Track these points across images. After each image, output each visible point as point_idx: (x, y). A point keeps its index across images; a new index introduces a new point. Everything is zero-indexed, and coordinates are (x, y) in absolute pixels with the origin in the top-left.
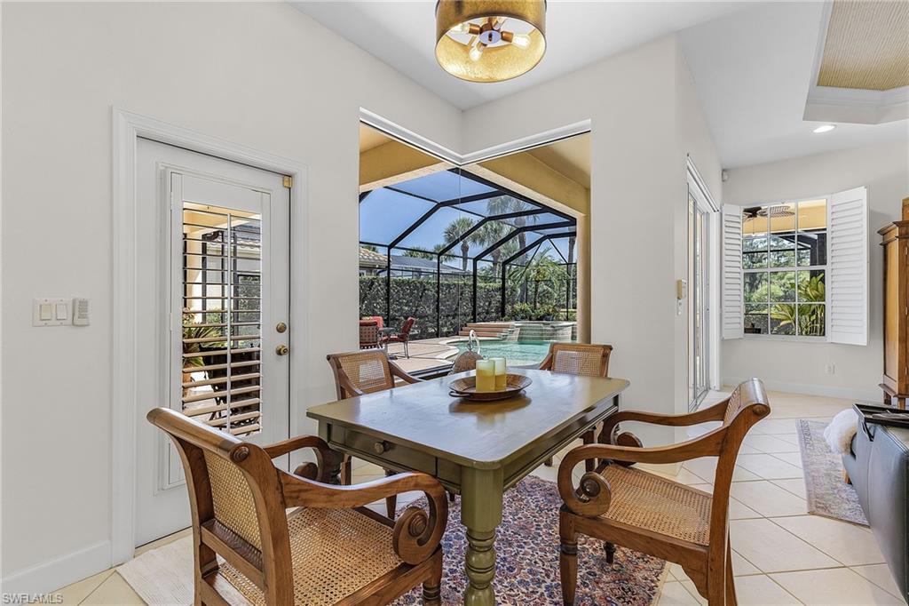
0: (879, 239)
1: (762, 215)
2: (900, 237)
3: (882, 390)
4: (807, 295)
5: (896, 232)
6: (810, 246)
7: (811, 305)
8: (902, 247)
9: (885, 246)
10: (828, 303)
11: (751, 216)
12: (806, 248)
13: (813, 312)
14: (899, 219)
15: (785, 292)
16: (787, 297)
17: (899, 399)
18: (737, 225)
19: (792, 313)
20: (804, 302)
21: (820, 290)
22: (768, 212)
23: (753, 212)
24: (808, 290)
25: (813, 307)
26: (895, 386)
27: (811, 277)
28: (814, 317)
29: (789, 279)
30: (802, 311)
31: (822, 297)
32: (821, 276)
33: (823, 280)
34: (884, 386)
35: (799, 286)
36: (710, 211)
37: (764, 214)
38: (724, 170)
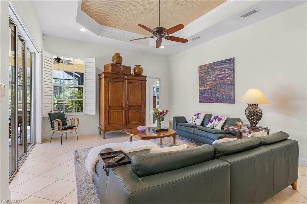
0: (98, 78)
1: (61, 62)
2: (104, 77)
3: (99, 130)
4: (77, 96)
5: (103, 75)
6: (78, 79)
7: (78, 100)
8: (105, 80)
9: (100, 80)
10: (84, 99)
11: (57, 62)
12: (77, 80)
13: (79, 103)
14: (104, 71)
15: (71, 95)
16: (72, 97)
17: (104, 132)
18: (50, 63)
19: (73, 103)
20: (77, 99)
21: (81, 94)
22: (64, 62)
23: (58, 60)
24: (78, 94)
25: (79, 101)
26: (103, 128)
27: (79, 90)
28: (79, 104)
29: (72, 91)
30: (76, 102)
31: (81, 97)
32: (82, 89)
33: (82, 91)
34: (99, 128)
35: (75, 93)
36: (36, 52)
37: (62, 62)
38: (43, 35)
